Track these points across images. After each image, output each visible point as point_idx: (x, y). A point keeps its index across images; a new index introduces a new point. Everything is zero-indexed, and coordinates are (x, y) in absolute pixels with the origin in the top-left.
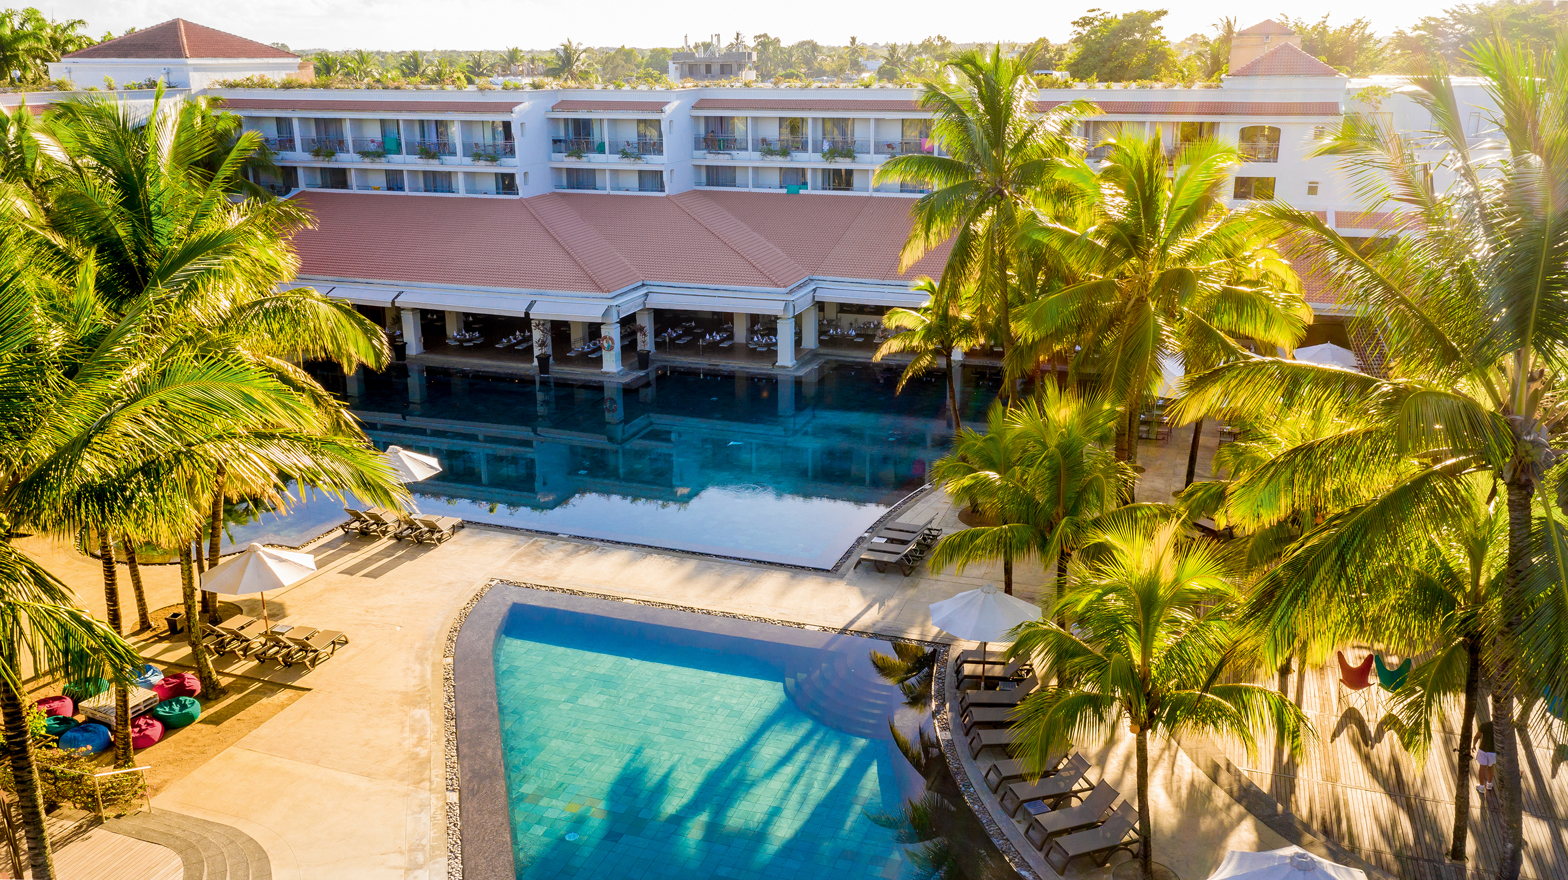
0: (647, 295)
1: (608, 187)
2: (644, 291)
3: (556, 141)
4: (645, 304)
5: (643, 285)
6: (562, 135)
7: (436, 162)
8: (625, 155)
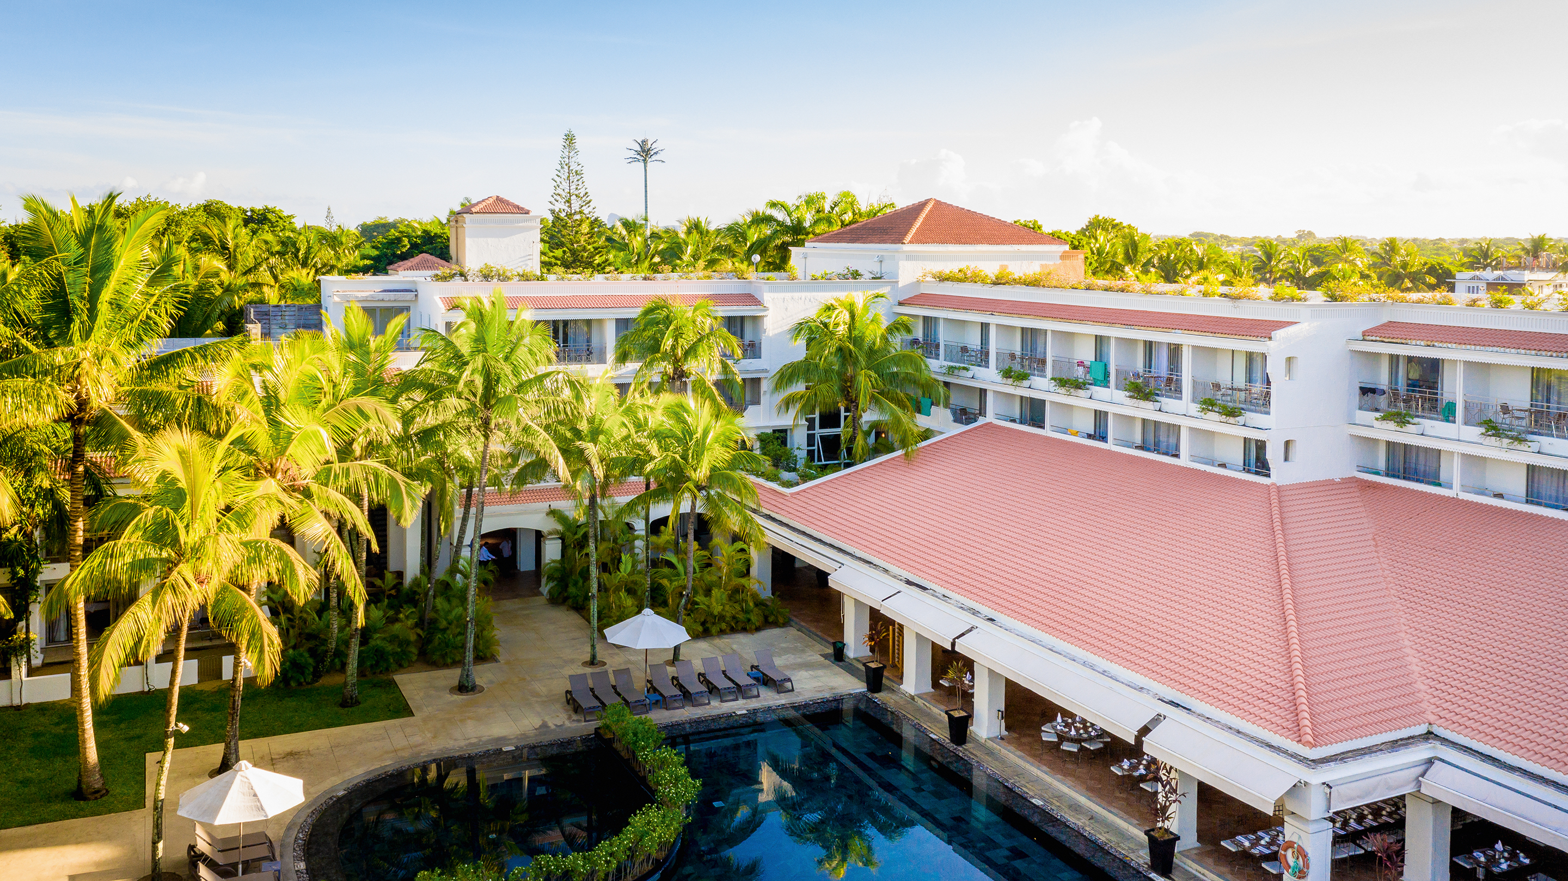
0: (1430, 762)
1: (1456, 483)
2: (1422, 752)
3: (1365, 391)
4: (1419, 784)
5: (1429, 736)
6: (1383, 380)
7: (1149, 405)
8: (1493, 429)
